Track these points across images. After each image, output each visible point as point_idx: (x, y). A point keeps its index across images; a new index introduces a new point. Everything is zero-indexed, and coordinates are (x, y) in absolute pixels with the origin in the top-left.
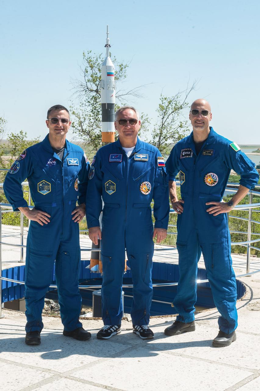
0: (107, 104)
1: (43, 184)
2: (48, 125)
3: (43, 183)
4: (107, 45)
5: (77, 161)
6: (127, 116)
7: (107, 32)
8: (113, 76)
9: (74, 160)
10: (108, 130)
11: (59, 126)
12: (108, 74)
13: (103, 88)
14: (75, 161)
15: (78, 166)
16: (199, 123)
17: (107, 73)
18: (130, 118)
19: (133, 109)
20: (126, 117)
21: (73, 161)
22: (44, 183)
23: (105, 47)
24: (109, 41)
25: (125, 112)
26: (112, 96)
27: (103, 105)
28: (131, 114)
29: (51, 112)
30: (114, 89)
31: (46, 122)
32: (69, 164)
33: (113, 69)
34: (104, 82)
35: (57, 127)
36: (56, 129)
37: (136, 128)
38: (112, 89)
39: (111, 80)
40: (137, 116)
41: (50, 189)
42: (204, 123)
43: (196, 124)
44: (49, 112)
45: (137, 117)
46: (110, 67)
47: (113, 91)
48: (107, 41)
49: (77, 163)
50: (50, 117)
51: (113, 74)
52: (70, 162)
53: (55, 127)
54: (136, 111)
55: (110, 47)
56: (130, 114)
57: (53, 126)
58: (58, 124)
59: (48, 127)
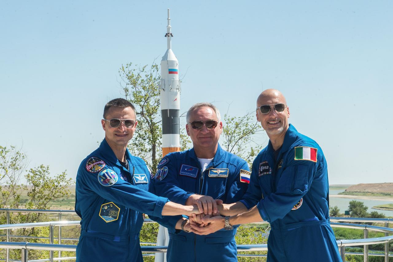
0: (168, 110)
1: (110, 208)
2: (104, 126)
3: (110, 206)
4: (168, 33)
5: (144, 177)
6: (202, 116)
7: (168, 17)
8: (177, 74)
9: (142, 176)
10: (170, 145)
11: (121, 131)
12: (170, 71)
13: (164, 90)
14: (143, 178)
15: (146, 183)
16: (274, 124)
17: (169, 69)
18: (206, 119)
19: (211, 106)
20: (201, 118)
21: (141, 178)
22: (112, 206)
23: (166, 36)
24: (171, 29)
25: (200, 112)
26: (176, 100)
27: (164, 112)
28: (209, 113)
29: (110, 109)
30: (178, 90)
31: (102, 122)
32: (136, 183)
33: (177, 64)
34: (164, 81)
35: (118, 131)
36: (116, 134)
37: (216, 133)
38: (175, 90)
39: (174, 79)
40: (218, 116)
41: (117, 217)
42: (281, 121)
43: (269, 125)
44: (107, 108)
45: (217, 118)
46: (172, 62)
47: (176, 94)
48: (169, 29)
49: (145, 179)
50: (108, 117)
51: (176, 71)
52: (137, 180)
53: (115, 131)
54: (216, 109)
55: (172, 36)
56: (207, 114)
57: (112, 130)
58: (119, 128)
59: (105, 130)
